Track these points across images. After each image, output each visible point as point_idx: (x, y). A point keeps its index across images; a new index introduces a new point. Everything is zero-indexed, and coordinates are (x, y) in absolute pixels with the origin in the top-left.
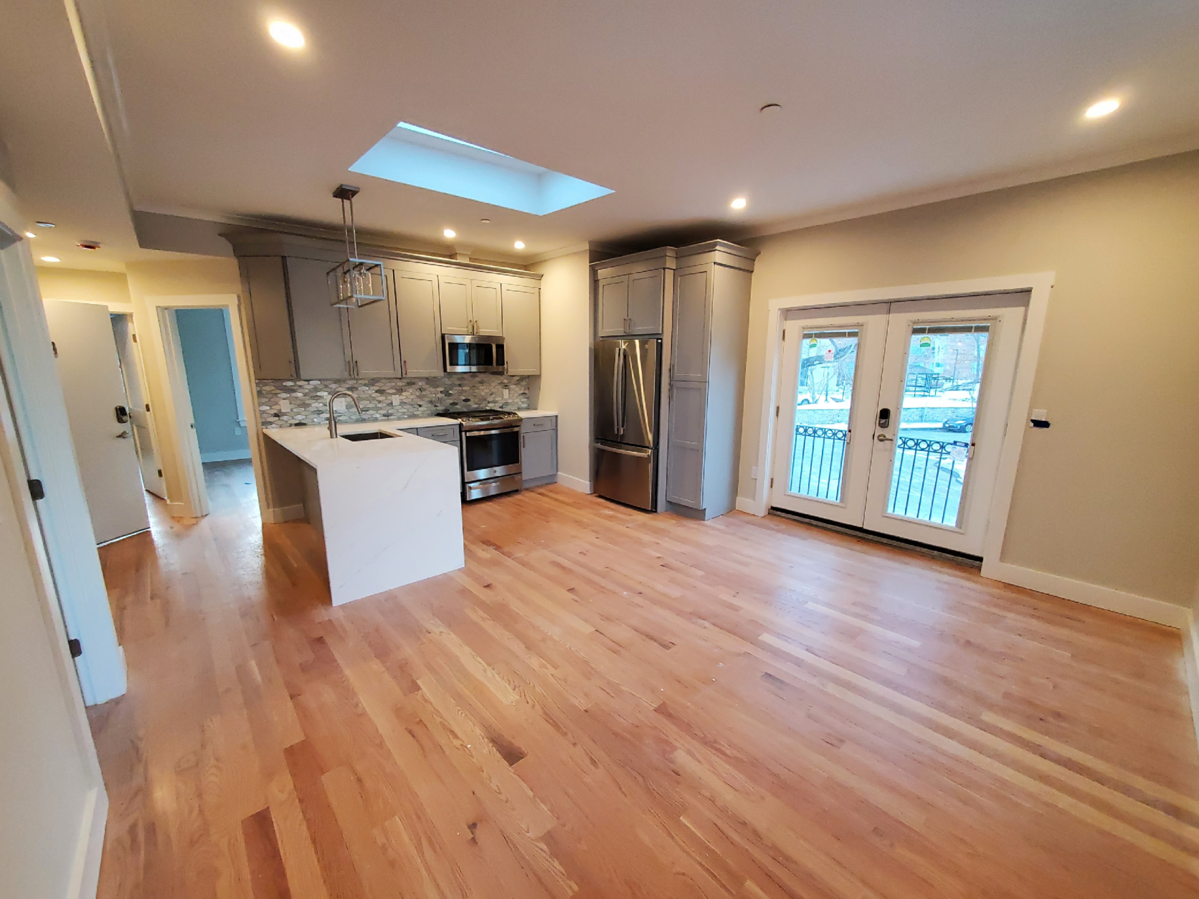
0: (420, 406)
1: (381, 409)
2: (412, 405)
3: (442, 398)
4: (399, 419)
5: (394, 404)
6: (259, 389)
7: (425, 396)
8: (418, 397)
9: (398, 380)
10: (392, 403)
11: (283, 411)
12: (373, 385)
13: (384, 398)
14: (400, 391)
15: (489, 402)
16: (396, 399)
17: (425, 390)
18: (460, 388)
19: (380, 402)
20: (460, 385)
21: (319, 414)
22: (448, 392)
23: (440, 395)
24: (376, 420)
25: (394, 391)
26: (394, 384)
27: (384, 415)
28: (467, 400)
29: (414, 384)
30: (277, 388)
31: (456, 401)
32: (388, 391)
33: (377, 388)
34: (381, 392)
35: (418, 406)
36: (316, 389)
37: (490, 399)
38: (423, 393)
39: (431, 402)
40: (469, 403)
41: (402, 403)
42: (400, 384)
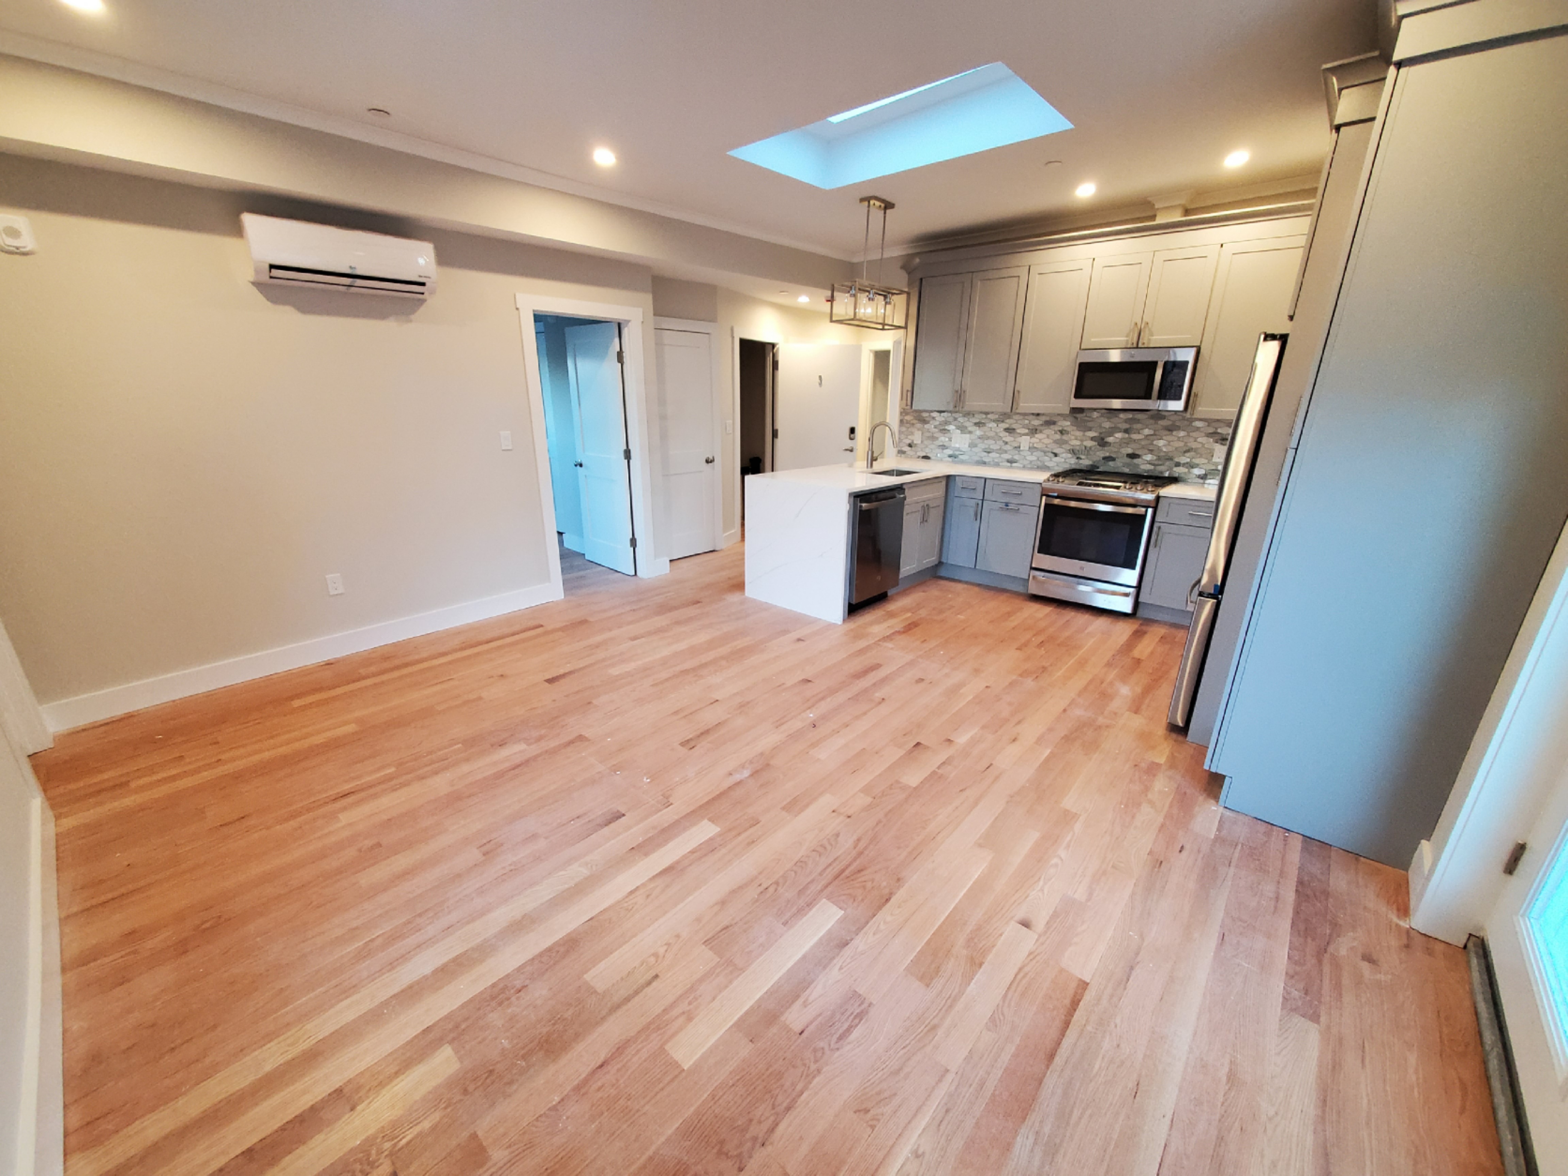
0: (1056, 455)
1: (1006, 452)
2: (1045, 452)
3: (1090, 448)
4: (1024, 467)
5: (1021, 448)
6: (902, 418)
7: (1066, 442)
8: (1056, 442)
9: (1034, 417)
10: (1020, 447)
11: (915, 442)
12: (1003, 422)
13: (1012, 439)
14: (1034, 431)
15: (1178, 465)
16: (1025, 442)
17: (1067, 433)
18: (1127, 436)
19: (1006, 443)
20: (1126, 431)
21: (943, 449)
22: (1103, 439)
23: (1089, 443)
24: (997, 465)
25: (1027, 431)
26: (1027, 422)
27: (1008, 461)
28: (1133, 456)
29: (1054, 423)
30: (915, 418)
31: (1114, 455)
32: (1018, 431)
33: (1006, 426)
34: (1010, 430)
35: (1052, 455)
36: (946, 423)
37: (1184, 460)
38: (1065, 437)
39: (1073, 452)
40: (1136, 461)
41: (1032, 449)
42: (1036, 422)
